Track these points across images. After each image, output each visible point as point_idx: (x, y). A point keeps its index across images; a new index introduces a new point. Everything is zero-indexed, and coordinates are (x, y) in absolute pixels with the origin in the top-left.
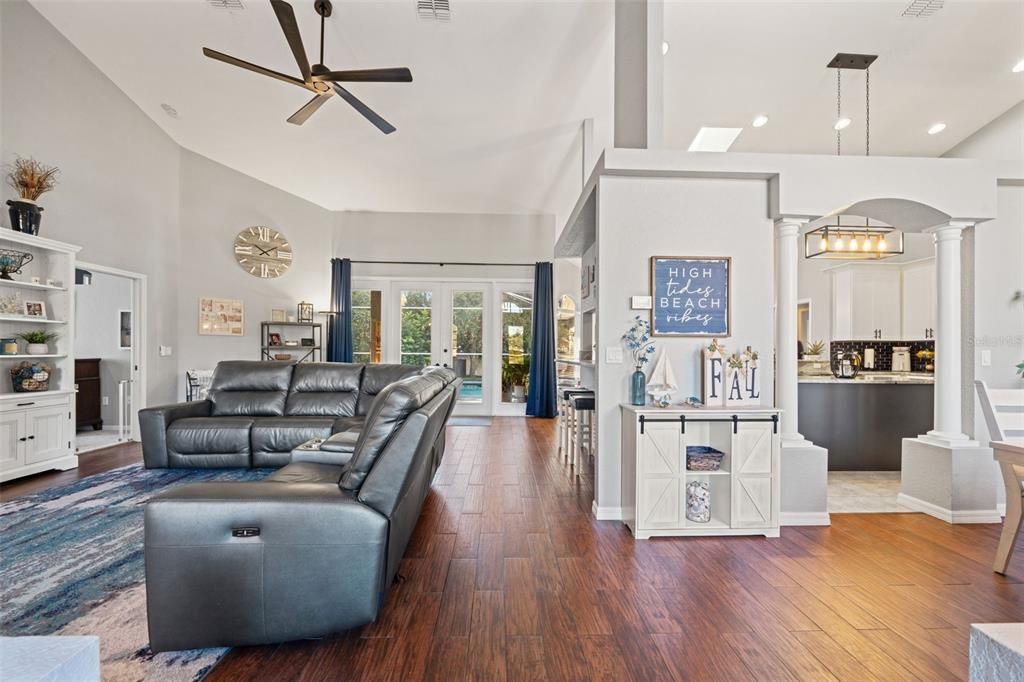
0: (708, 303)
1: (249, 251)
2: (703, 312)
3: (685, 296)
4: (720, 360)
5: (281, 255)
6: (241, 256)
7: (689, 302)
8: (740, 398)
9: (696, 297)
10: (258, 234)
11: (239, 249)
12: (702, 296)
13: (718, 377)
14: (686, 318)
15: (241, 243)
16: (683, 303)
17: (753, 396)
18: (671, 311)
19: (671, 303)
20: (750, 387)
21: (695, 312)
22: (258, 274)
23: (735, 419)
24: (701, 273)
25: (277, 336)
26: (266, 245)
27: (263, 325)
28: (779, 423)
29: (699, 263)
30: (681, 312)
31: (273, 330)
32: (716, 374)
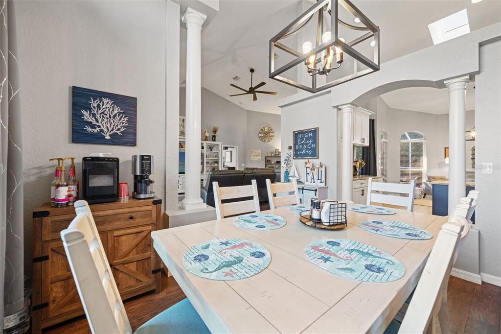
0: (311, 146)
1: (262, 135)
2: (309, 149)
3: (303, 144)
4: (309, 167)
5: (271, 134)
6: (260, 137)
7: (305, 146)
8: (314, 182)
9: (307, 144)
10: (264, 129)
11: (260, 135)
12: (309, 143)
13: (309, 174)
14: (304, 152)
15: (260, 133)
16: (303, 146)
17: (321, 182)
18: (299, 150)
19: (299, 147)
20: (320, 178)
21: (307, 149)
22: (265, 141)
23: (303, 189)
24: (308, 135)
25: (269, 160)
26: (267, 132)
27: (266, 157)
28: (317, 192)
29: (308, 132)
30: (302, 150)
31: (268, 159)
32: (308, 173)
